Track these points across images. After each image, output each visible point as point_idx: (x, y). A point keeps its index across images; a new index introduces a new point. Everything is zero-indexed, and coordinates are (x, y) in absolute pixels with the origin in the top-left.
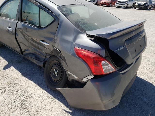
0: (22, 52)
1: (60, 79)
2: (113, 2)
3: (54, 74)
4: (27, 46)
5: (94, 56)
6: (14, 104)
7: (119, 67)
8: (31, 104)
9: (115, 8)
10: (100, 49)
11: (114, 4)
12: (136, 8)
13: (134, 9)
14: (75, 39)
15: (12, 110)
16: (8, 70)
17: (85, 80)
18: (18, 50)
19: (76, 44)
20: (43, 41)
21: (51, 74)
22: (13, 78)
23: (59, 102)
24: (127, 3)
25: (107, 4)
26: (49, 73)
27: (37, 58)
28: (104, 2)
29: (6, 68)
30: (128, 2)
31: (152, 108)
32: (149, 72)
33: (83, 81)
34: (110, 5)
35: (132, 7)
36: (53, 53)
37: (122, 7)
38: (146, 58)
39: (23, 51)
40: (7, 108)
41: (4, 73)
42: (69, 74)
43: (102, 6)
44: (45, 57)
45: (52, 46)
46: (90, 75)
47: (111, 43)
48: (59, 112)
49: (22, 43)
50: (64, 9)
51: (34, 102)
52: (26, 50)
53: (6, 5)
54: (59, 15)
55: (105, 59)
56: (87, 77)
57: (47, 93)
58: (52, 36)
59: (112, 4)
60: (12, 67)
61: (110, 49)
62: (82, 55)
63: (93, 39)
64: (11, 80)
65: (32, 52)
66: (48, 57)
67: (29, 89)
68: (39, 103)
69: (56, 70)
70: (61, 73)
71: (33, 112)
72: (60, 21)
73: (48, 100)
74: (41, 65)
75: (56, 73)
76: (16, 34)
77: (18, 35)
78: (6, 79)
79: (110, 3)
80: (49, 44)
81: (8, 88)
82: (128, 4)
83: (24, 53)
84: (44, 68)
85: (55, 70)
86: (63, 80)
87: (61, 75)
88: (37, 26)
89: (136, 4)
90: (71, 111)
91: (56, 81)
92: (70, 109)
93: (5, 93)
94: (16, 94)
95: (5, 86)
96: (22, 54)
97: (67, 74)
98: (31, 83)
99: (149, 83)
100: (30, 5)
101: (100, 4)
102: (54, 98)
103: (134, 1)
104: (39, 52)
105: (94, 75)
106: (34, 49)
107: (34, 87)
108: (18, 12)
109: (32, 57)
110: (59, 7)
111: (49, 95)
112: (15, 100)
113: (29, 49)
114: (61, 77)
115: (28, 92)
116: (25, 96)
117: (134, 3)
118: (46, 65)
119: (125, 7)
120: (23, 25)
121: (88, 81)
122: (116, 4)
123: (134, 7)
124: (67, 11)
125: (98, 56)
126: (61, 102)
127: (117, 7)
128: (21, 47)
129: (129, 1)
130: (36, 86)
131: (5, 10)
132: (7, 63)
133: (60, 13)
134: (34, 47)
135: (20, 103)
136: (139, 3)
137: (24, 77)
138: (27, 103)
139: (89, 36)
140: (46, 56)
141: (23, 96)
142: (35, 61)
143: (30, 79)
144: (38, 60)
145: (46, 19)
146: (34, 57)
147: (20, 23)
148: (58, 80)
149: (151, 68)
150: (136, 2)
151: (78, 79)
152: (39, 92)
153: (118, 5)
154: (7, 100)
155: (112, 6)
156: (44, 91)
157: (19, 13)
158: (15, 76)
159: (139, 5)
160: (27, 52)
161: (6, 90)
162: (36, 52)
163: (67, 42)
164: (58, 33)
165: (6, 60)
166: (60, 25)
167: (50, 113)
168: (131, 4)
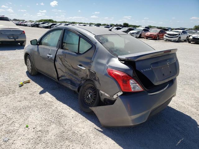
0: (58, 78)
1: (93, 101)
2: (162, 35)
3: (88, 97)
4: (64, 72)
5: (123, 75)
6: (51, 120)
7: (148, 89)
8: (65, 121)
9: (163, 42)
10: (129, 70)
11: (162, 37)
12: (191, 42)
13: (188, 43)
14: (108, 62)
15: (49, 124)
16: (43, 95)
17: (115, 97)
18: (55, 75)
19: (109, 66)
20: (80, 65)
21: (85, 97)
22: (48, 101)
23: (91, 122)
24: (178, 36)
25: (153, 37)
26: (83, 97)
27: (72, 83)
28: (149, 34)
29: (41, 93)
30: (179, 34)
31: (185, 135)
32: (189, 107)
33: (114, 98)
34: (157, 38)
35: (185, 41)
36: (88, 77)
37: (172, 41)
38: (190, 94)
39: (60, 77)
40: (44, 122)
41: (40, 97)
42: (102, 94)
43: (147, 39)
44: (80, 83)
45: (88, 69)
46: (119, 92)
47: (137, 64)
48: (91, 130)
49: (60, 69)
50: (101, 38)
51: (68, 121)
52: (62, 76)
53: (48, 35)
54: (96, 43)
55: (133, 78)
56: (117, 94)
57: (80, 115)
58: (89, 61)
59: (159, 37)
60: (47, 92)
61: (137, 69)
62: (113, 74)
63: (124, 62)
64: (47, 102)
65: (68, 78)
66: (83, 82)
67: (63, 111)
68: (73, 121)
69: (90, 93)
70: (95, 96)
71: (67, 127)
72: (96, 47)
73: (81, 120)
74: (76, 90)
75: (90, 96)
76: (55, 60)
77: (57, 61)
78: (42, 101)
79: (157, 36)
80: (85, 68)
81: (44, 108)
82: (180, 37)
83: (60, 79)
84: (78, 93)
85: (88, 93)
86: (96, 102)
87: (95, 97)
88: (76, 53)
89: (191, 37)
90: (102, 130)
91: (89, 103)
92: (101, 128)
93: (42, 112)
94: (52, 113)
95: (41, 107)
96: (58, 80)
97: (100, 94)
98: (65, 106)
99: (187, 116)
100: (71, 35)
101: (145, 36)
102: (86, 119)
103: (188, 34)
104: (75, 78)
105: (123, 92)
106: (71, 75)
107: (68, 109)
108: (59, 40)
109: (68, 83)
110: (96, 37)
111: (82, 116)
112: (51, 118)
113: (66, 76)
114: (94, 100)
115: (62, 113)
116: (59, 115)
117: (188, 37)
118: (81, 90)
119: (176, 40)
120: (63, 52)
121: (117, 97)
122: (165, 37)
123: (188, 40)
124: (103, 40)
125: (127, 75)
126: (93, 122)
127: (165, 41)
128: (58, 73)
129: (182, 34)
130: (70, 109)
131: (46, 40)
132: (42, 89)
133: (97, 41)
134: (71, 73)
135: (56, 120)
136: (194, 36)
137: (58, 101)
138: (62, 120)
139: (120, 60)
140: (81, 81)
141: (58, 115)
142: (70, 86)
143: (64, 103)
144: (73, 85)
145: (85, 47)
146: (70, 82)
147: (60, 51)
148: (91, 103)
149: (193, 103)
150: (190, 34)
151: (109, 96)
152: (73, 114)
153: (167, 38)
154: (44, 116)
155: (159, 39)
156: (78, 113)
157: (60, 42)
158: (50, 99)
159: (194, 38)
160: (63, 78)
161: (43, 110)
162: (72, 77)
163: (102, 64)
164: (94, 58)
165: (42, 86)
166: (97, 51)
167: (83, 129)
168: (184, 37)
